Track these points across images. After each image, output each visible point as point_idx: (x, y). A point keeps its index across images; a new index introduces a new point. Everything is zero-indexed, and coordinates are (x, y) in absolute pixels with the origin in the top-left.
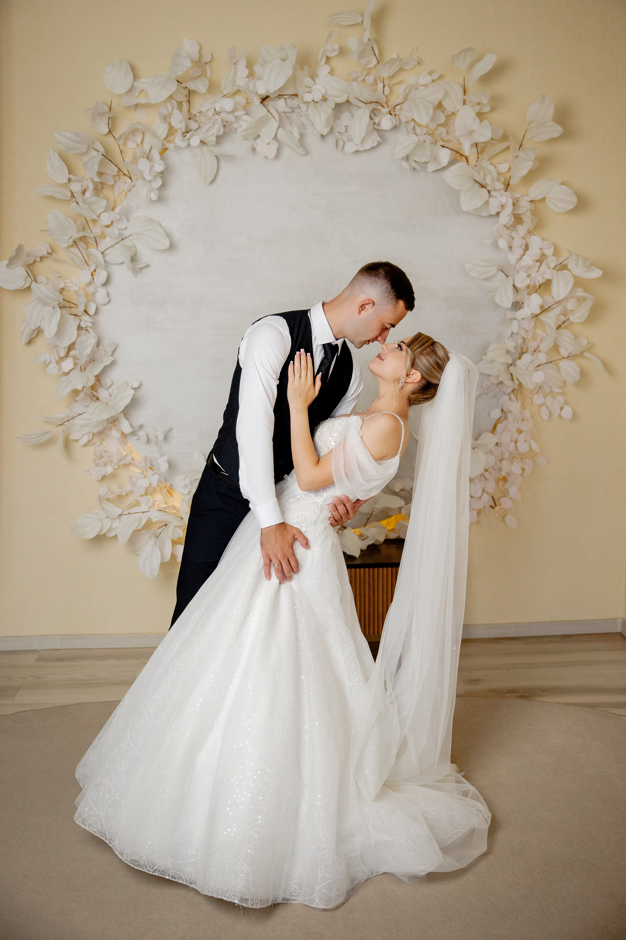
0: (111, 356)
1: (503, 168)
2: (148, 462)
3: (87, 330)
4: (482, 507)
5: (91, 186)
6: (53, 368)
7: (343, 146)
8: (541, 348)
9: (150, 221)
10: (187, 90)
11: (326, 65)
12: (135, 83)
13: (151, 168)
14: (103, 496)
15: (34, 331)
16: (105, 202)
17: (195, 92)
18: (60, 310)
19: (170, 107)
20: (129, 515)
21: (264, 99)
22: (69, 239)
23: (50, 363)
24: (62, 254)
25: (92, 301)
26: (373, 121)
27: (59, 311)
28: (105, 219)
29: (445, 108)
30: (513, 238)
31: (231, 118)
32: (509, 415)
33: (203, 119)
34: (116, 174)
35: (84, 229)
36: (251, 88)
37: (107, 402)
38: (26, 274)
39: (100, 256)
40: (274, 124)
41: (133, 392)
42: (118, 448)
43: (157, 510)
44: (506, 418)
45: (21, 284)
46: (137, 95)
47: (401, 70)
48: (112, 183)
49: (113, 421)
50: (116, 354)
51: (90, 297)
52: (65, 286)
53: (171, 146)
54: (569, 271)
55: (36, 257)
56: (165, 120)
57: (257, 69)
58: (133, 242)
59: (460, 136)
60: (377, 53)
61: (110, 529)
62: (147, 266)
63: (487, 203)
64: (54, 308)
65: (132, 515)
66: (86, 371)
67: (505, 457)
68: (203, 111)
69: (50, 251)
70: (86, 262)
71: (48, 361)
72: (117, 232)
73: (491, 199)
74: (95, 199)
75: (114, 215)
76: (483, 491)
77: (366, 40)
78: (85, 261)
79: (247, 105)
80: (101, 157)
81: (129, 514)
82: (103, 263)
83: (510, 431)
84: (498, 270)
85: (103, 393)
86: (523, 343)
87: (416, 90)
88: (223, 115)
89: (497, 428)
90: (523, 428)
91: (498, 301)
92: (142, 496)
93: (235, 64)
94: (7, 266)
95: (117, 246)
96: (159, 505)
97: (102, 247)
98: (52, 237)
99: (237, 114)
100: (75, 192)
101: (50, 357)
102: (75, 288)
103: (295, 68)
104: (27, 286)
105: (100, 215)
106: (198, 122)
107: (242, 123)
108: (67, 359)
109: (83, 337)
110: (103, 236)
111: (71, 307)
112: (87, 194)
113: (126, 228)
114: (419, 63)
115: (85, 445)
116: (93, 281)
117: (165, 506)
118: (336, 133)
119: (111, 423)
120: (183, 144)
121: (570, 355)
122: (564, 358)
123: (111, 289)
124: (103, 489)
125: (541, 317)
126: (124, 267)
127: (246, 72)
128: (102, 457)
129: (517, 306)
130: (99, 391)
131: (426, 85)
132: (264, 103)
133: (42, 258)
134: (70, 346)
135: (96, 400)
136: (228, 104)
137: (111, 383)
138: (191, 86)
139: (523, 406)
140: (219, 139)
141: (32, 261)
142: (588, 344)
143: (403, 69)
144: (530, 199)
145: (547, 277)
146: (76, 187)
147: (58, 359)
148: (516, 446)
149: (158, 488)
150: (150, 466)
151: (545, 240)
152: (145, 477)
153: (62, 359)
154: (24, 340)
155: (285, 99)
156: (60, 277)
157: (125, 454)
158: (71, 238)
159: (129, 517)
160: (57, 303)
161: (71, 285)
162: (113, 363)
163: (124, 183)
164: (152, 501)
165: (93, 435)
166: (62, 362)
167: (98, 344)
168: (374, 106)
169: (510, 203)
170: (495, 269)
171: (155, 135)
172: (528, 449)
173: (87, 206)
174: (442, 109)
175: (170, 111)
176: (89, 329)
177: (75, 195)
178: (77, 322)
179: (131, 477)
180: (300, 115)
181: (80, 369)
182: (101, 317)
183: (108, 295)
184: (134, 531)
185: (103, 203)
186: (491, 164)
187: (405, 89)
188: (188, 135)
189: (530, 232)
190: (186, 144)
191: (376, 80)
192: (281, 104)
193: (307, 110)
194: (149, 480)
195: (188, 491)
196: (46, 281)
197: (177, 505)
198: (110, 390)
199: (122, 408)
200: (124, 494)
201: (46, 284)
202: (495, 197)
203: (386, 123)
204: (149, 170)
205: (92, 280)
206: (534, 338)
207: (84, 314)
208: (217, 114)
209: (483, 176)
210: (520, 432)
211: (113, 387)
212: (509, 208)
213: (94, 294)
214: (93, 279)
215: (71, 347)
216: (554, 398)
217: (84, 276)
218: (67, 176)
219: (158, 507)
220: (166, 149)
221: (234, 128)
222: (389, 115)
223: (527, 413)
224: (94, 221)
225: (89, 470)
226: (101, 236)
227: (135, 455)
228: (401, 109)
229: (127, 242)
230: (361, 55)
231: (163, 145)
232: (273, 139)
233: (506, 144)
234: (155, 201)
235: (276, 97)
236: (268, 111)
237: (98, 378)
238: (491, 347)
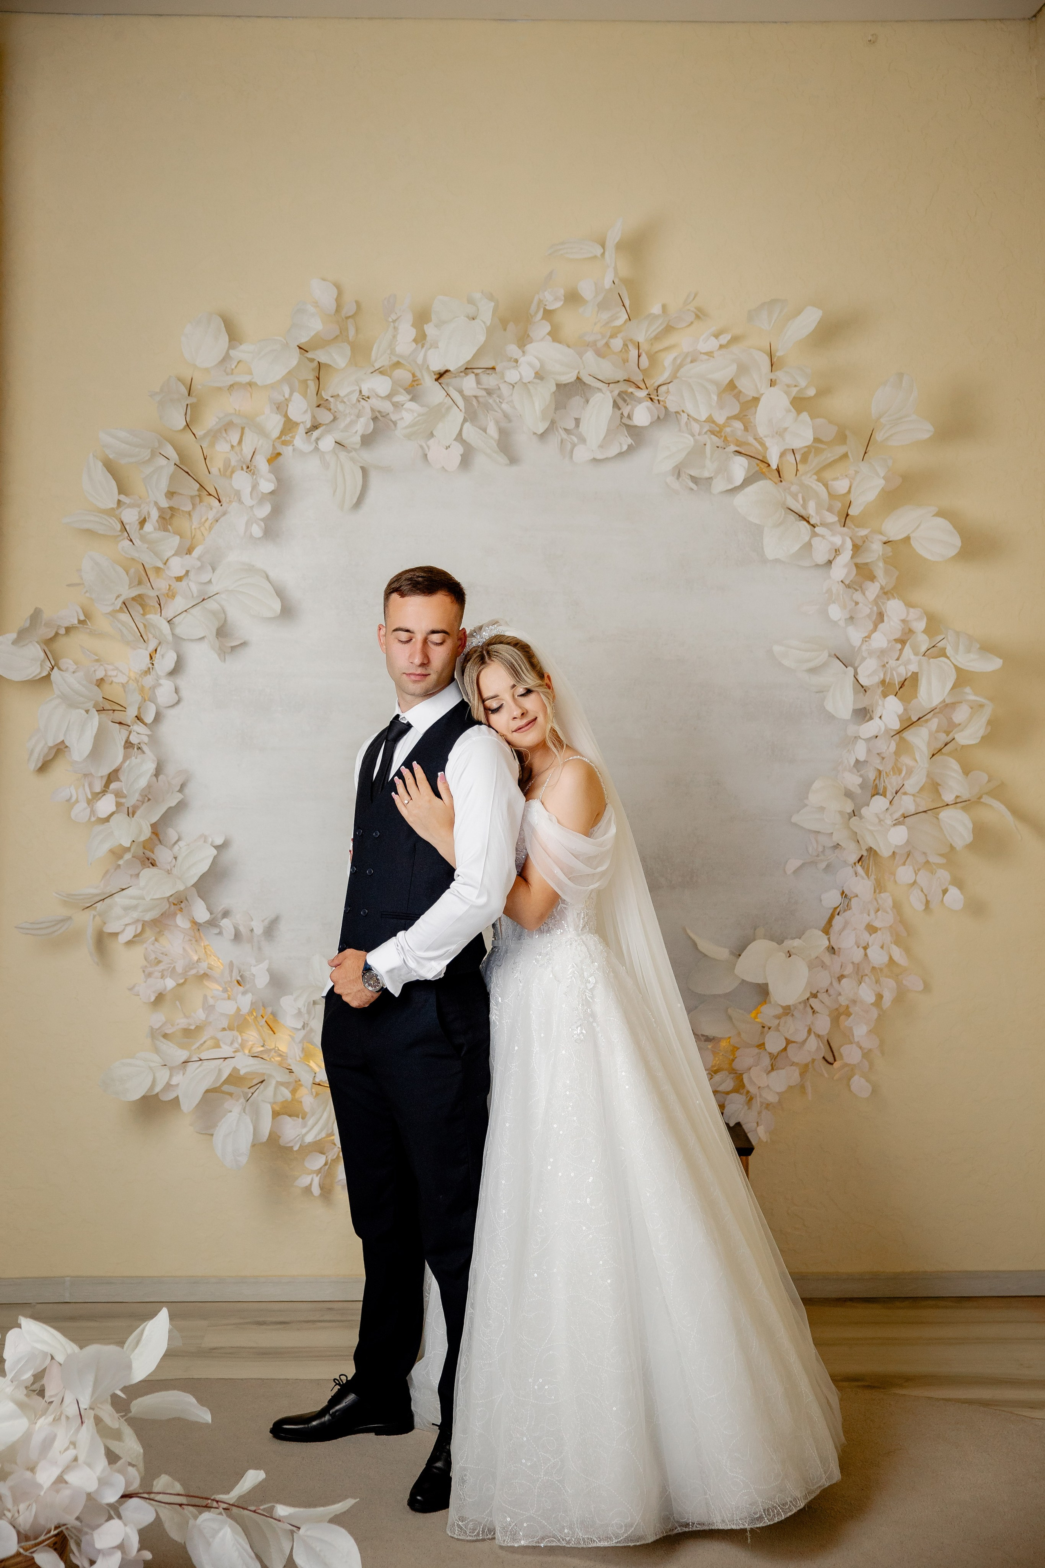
0: (178, 791)
1: (841, 486)
2: (235, 972)
3: (139, 748)
4: (809, 1059)
5: (155, 514)
6: (80, 811)
7: (572, 451)
8: (907, 788)
9: (251, 569)
10: (316, 363)
11: (544, 321)
12: (232, 352)
13: (255, 487)
14: (157, 1029)
15: (51, 748)
16: (177, 539)
17: (328, 366)
18: (99, 714)
19: (286, 390)
20: (201, 1062)
21: (440, 375)
22: (116, 599)
23: (77, 801)
24: (102, 623)
25: (150, 701)
26: (620, 412)
27: (95, 718)
28: (177, 566)
29: (740, 392)
30: (857, 603)
31: (386, 406)
32: (854, 902)
33: (341, 407)
34: (197, 493)
35: (140, 583)
36: (420, 360)
37: (170, 869)
38: (42, 654)
39: (165, 627)
40: (457, 416)
41: (215, 852)
42: (184, 949)
43: (249, 1056)
44: (848, 907)
45: (34, 671)
46: (233, 367)
47: (669, 329)
48: (189, 507)
49: (179, 902)
50: (187, 791)
51: (148, 696)
52: (106, 676)
53: (287, 451)
54: (948, 658)
55: (59, 627)
56: (278, 408)
57: (429, 329)
58: (220, 605)
59: (765, 437)
60: (627, 303)
61: (168, 1086)
62: (244, 644)
63: (808, 546)
64: (87, 711)
65: (205, 1063)
66: (135, 816)
67: (845, 973)
68: (342, 394)
69: (82, 618)
70: (141, 636)
71: (74, 799)
72: (194, 588)
73: (816, 541)
74: (161, 534)
75: (191, 561)
76: (810, 1031)
77: (607, 284)
78: (139, 634)
79: (415, 384)
80: (173, 467)
81: (201, 1060)
82: (170, 638)
83: (855, 929)
84: (830, 656)
85: (163, 855)
86: (878, 779)
87: (692, 362)
88: (373, 401)
89: (834, 922)
90: (877, 924)
91: (829, 707)
92: (224, 1029)
93: (394, 321)
94: (15, 642)
95: (194, 611)
96: (252, 1047)
97: (169, 612)
98: (88, 595)
99: (396, 399)
100: (127, 524)
101: (77, 794)
102: (122, 679)
103: (490, 331)
104: (44, 674)
105: (168, 559)
106: (332, 411)
107: (404, 414)
108: (104, 797)
109: (134, 761)
110: (171, 594)
111: (114, 710)
112: (148, 527)
113: (210, 581)
114: (697, 317)
115: (129, 943)
116: (153, 668)
117: (262, 1049)
118: (560, 429)
119: (174, 904)
120: (307, 448)
121: (958, 800)
122: (947, 805)
123: (182, 682)
124: (157, 1019)
125: (905, 734)
126: (204, 646)
127: (412, 333)
128: (159, 962)
129: (863, 714)
130: (156, 851)
131: (709, 354)
132: (441, 380)
133: (68, 630)
134: (110, 774)
135: (151, 865)
136: (381, 385)
137: (176, 838)
138: (322, 356)
139: (879, 887)
140: (367, 441)
141: (52, 634)
142: (989, 781)
143: (673, 328)
144: (885, 539)
145: (913, 668)
146: (130, 516)
147: (90, 796)
148: (866, 955)
149: (250, 1019)
150: (239, 978)
151: (913, 607)
152: (229, 998)
153: (97, 796)
154: (33, 765)
155: (477, 375)
156: (97, 661)
157: (195, 958)
158: (118, 596)
159: (200, 1065)
160: (91, 704)
161: (114, 673)
162: (181, 806)
163: (209, 509)
164: (240, 1040)
165: (144, 924)
166: (97, 801)
167: (158, 773)
168: (623, 387)
169: (849, 545)
170: (825, 654)
171: (261, 431)
172: (886, 959)
173: (146, 546)
174: (736, 391)
175: (287, 396)
176: (145, 748)
177: (127, 527)
178: (124, 734)
179: (205, 997)
180: (501, 401)
181: (127, 813)
182: (166, 729)
183: (177, 691)
184: (207, 1091)
185: (175, 541)
186: (818, 480)
187: (675, 359)
188: (316, 434)
189: (886, 593)
190: (312, 447)
191: (625, 345)
192: (469, 384)
193: (512, 395)
194: (236, 1002)
195: (302, 1024)
196: (75, 667)
197: (283, 1048)
198: (176, 848)
199: (196, 879)
200: (193, 1027)
201: (74, 672)
202: (823, 536)
203: (642, 415)
204: (250, 489)
205: (150, 666)
206: (897, 770)
207: (136, 722)
208: (363, 399)
209: (801, 502)
210: (871, 929)
211: (180, 843)
212: (846, 556)
213: (153, 688)
214: (153, 664)
215: (113, 777)
216: (933, 872)
217: (138, 659)
218: (116, 496)
219: (249, 1052)
220: (279, 454)
221: (391, 420)
222: (649, 403)
223: (886, 899)
224: (158, 570)
225: (134, 987)
226: (167, 594)
227: (213, 961)
228: (668, 392)
229: (211, 605)
230: (603, 306)
231: (274, 447)
232: (455, 440)
233: (841, 450)
234: (259, 538)
235: (461, 372)
236: (448, 394)
237: (157, 830)
238: (817, 785)
